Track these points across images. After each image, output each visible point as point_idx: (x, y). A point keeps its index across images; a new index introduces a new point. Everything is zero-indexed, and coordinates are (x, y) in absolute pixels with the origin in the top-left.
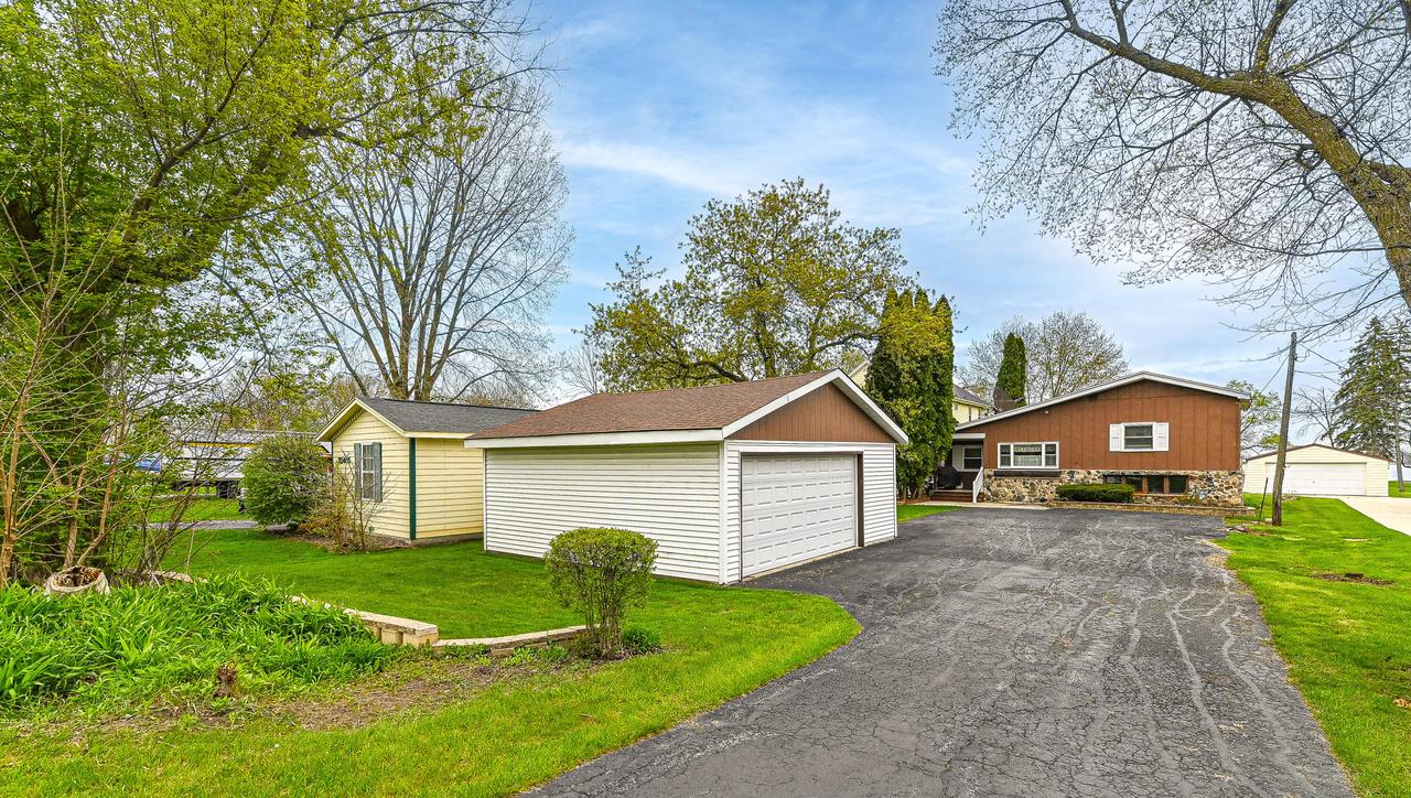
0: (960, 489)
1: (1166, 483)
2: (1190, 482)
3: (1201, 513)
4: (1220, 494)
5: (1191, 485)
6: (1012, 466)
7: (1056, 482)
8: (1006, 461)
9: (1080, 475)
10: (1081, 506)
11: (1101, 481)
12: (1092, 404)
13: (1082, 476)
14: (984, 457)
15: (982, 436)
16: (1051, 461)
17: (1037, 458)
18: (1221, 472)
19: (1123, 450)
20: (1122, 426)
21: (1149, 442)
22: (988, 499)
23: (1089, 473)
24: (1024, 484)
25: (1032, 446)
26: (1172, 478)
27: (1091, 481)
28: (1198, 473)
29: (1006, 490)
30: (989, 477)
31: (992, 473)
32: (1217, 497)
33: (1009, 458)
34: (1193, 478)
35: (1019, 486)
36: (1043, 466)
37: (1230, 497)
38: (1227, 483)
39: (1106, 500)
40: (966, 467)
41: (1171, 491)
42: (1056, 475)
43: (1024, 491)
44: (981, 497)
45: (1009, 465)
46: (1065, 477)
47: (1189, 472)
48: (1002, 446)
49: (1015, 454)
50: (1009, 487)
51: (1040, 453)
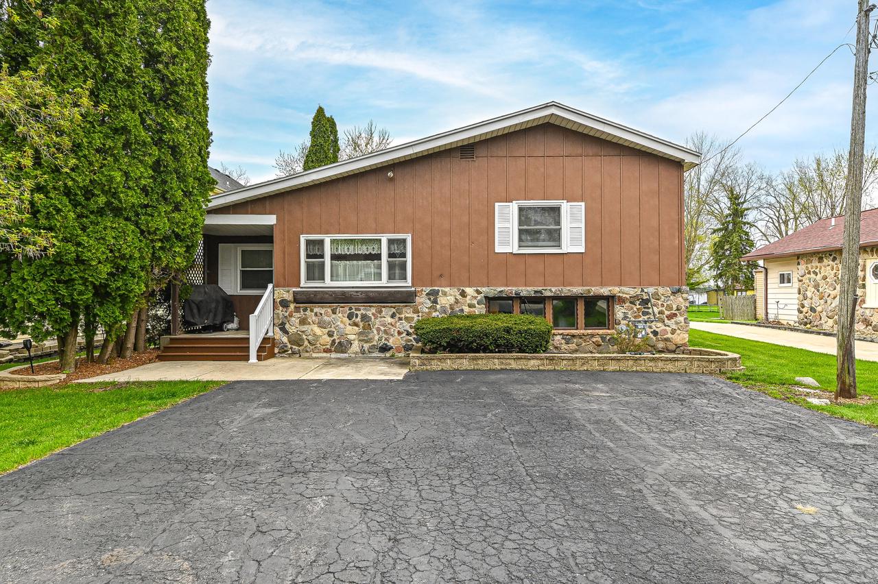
0: (231, 331)
1: (581, 309)
2: (617, 307)
3: (670, 367)
4: (659, 327)
5: (619, 312)
6: (328, 282)
7: (408, 312)
8: (316, 272)
9: (448, 298)
10: (464, 362)
11: (480, 309)
12: (464, 163)
13: (452, 300)
14: (277, 266)
15: (270, 220)
16: (397, 270)
17: (371, 265)
18: (661, 290)
19: (516, 250)
20: (514, 207)
21: (554, 236)
22: (283, 351)
23: (463, 294)
24: (350, 317)
25: (363, 241)
26: (591, 302)
27: (466, 309)
28: (628, 291)
29: (318, 331)
30: (284, 304)
31: (288, 296)
32: (655, 333)
33: (323, 264)
34: (622, 301)
35: (340, 320)
36: (384, 281)
37: (673, 332)
38: (669, 308)
39: (507, 348)
40: (244, 287)
41: (587, 326)
42: (406, 298)
43: (351, 332)
44: (268, 349)
45: (322, 278)
46: (423, 301)
47: (616, 290)
48: (308, 242)
49: (335, 257)
50: (321, 325)
51: (378, 257)
